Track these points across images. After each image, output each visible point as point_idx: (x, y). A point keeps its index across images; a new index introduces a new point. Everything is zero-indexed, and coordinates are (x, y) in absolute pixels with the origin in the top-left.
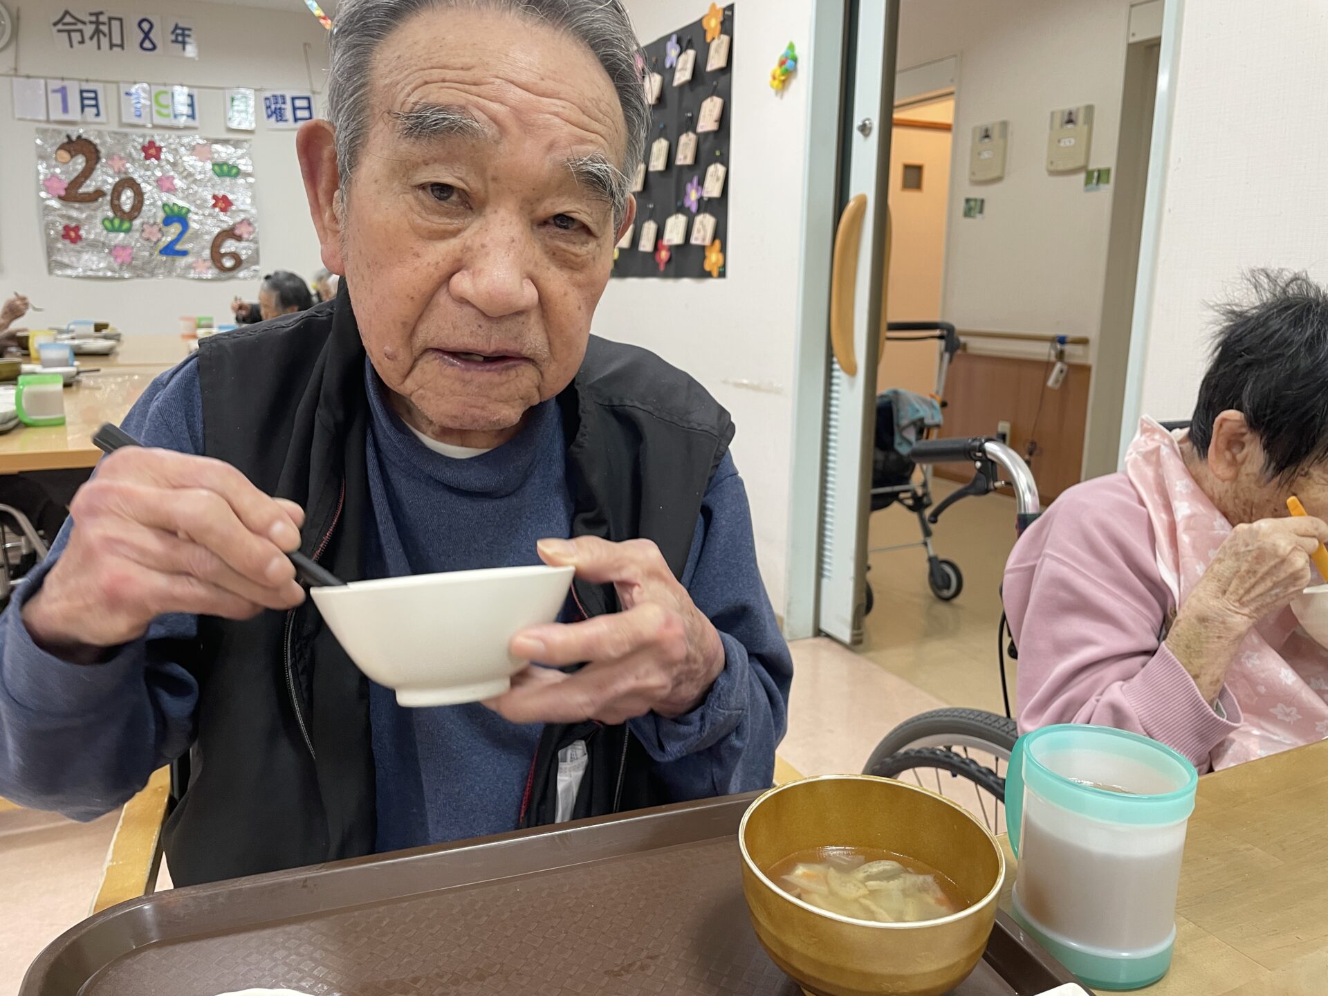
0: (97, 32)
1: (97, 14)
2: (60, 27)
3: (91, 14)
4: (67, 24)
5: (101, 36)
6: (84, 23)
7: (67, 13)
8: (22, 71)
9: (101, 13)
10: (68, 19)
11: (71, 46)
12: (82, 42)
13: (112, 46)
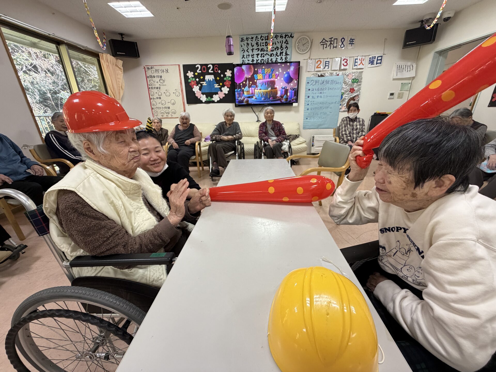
0: (331, 43)
1: (331, 38)
2: (322, 43)
3: (330, 39)
4: (323, 43)
5: (332, 45)
6: (327, 41)
7: (324, 39)
8: (311, 58)
9: (332, 38)
10: (324, 41)
11: (323, 49)
12: (326, 47)
13: (334, 47)
